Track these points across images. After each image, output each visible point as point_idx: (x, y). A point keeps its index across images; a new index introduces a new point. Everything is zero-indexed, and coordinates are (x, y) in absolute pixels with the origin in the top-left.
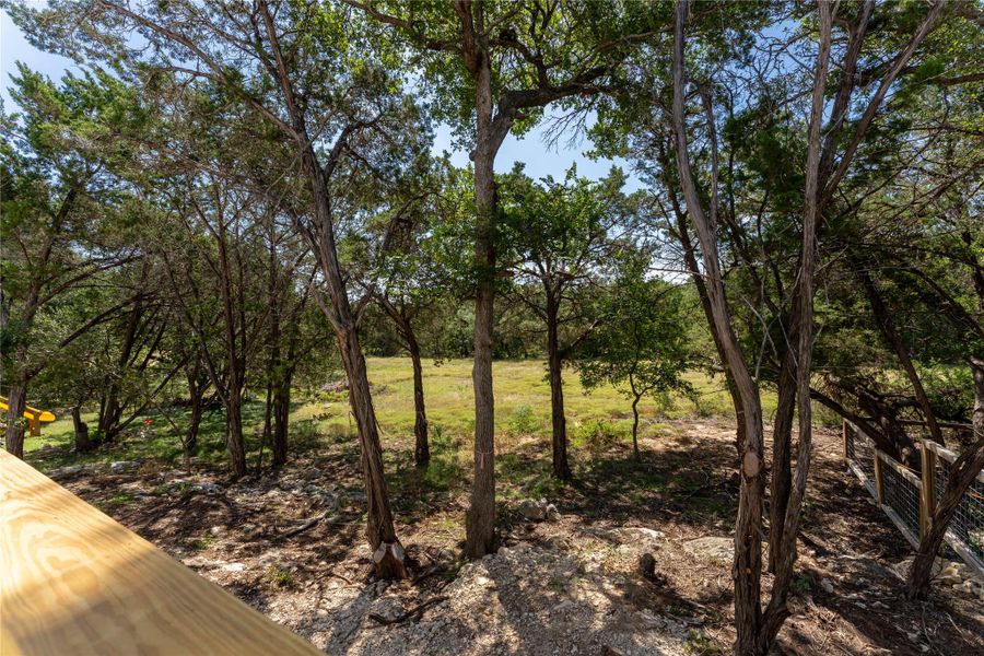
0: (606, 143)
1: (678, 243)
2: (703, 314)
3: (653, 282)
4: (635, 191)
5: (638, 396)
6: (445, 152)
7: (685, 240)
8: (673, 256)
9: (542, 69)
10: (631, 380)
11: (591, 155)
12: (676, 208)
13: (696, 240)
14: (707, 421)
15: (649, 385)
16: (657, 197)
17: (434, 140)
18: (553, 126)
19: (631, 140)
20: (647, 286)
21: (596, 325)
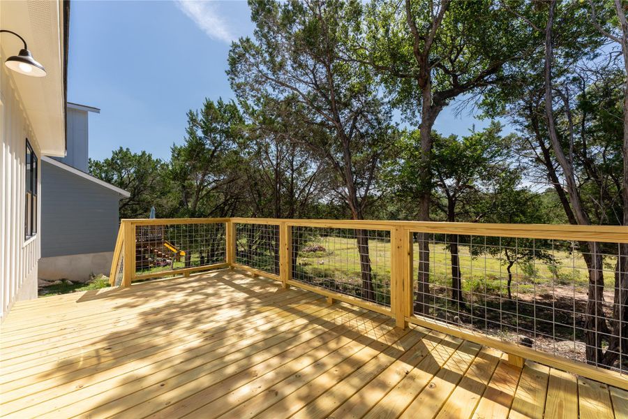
0: (491, 109)
1: (543, 167)
2: (564, 212)
3: (523, 191)
4: (509, 134)
5: (511, 263)
6: (396, 123)
7: (549, 165)
8: (538, 174)
9: (455, 77)
10: (506, 253)
11: (480, 117)
12: (542, 145)
13: (556, 165)
14: (566, 287)
15: (519, 256)
16: (528, 139)
17: (392, 118)
18: (460, 105)
19: (508, 107)
20: (518, 193)
21: (481, 217)
